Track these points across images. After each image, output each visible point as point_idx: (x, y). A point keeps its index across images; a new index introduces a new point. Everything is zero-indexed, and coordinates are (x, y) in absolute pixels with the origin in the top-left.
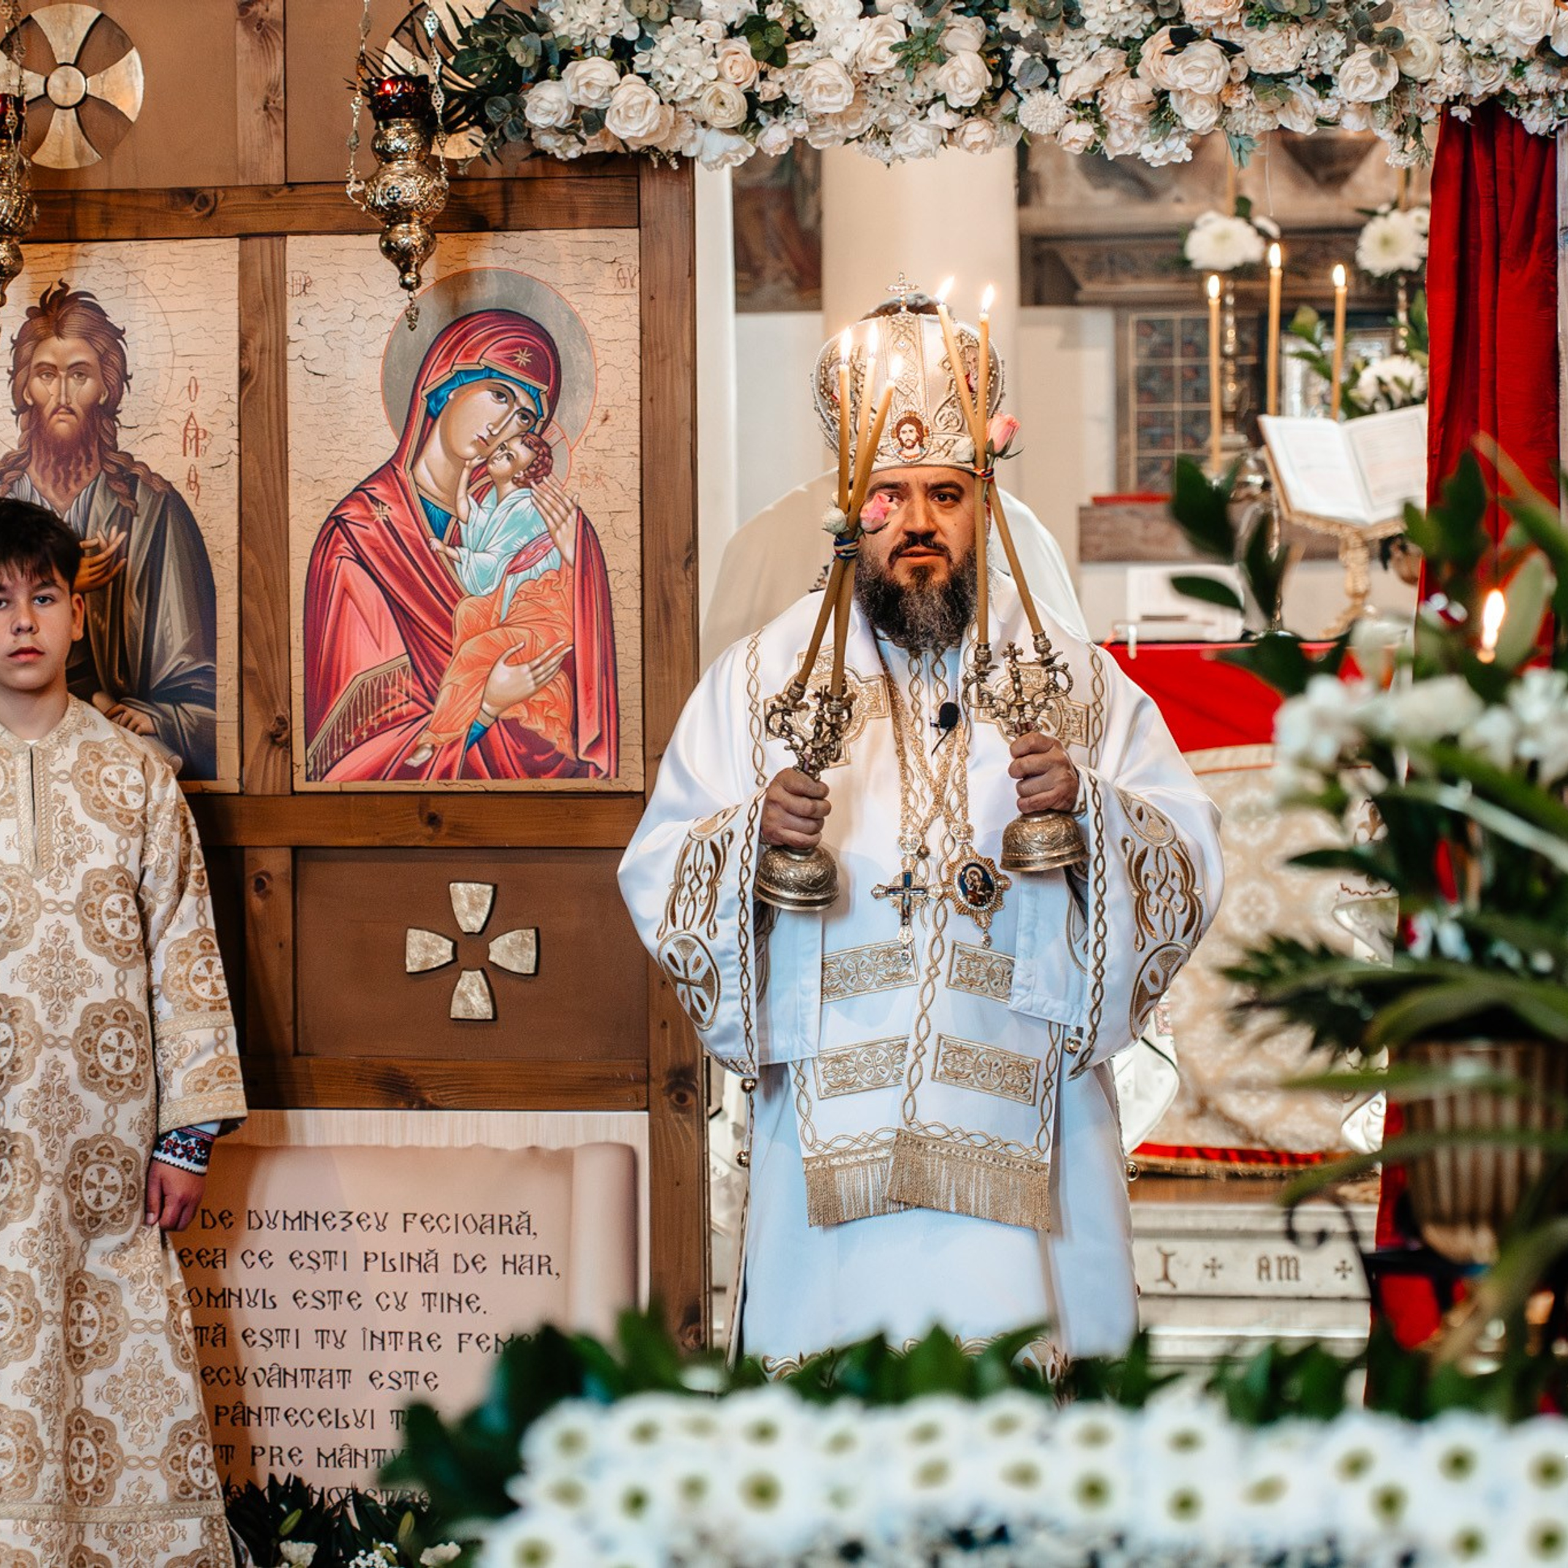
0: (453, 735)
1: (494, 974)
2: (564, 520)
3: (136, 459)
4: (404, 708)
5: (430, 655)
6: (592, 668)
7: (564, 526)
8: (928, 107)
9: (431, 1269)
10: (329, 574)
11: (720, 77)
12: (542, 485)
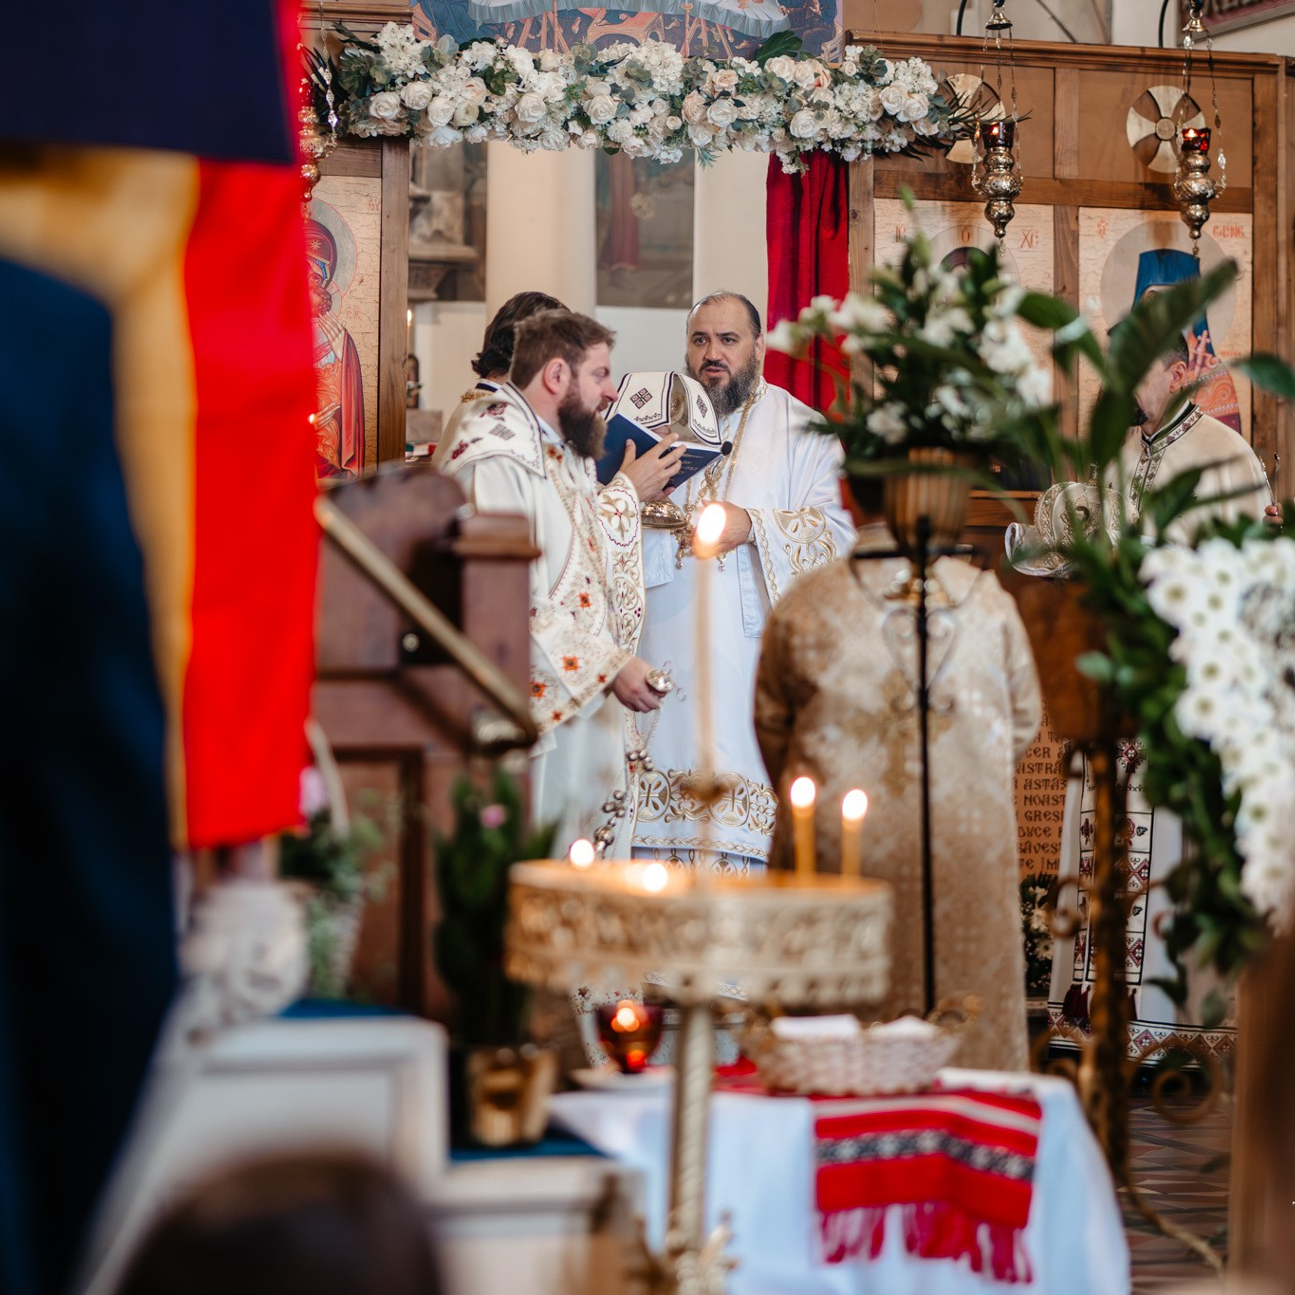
12: (325, 316)
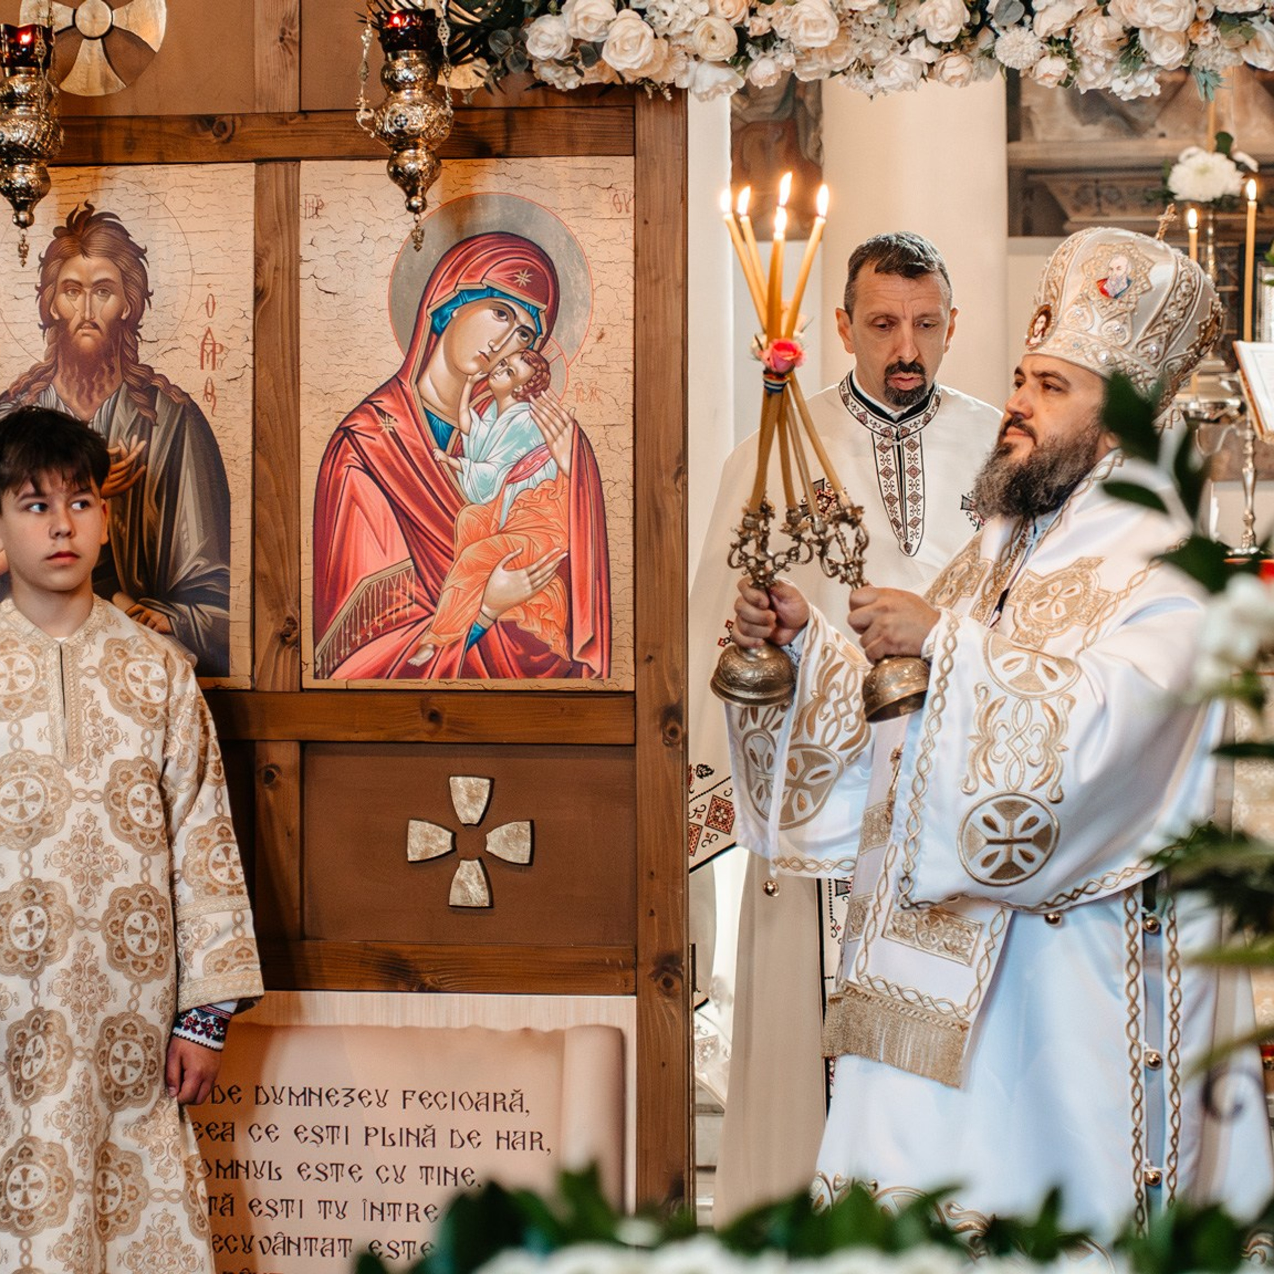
0: (453, 636)
1: (489, 863)
2: (561, 432)
3: (156, 371)
4: (408, 610)
5: (432, 561)
6: (586, 572)
7: (560, 439)
8: (909, 42)
9: (429, 1144)
10: (338, 481)
11: (711, 12)
12: (540, 399)
